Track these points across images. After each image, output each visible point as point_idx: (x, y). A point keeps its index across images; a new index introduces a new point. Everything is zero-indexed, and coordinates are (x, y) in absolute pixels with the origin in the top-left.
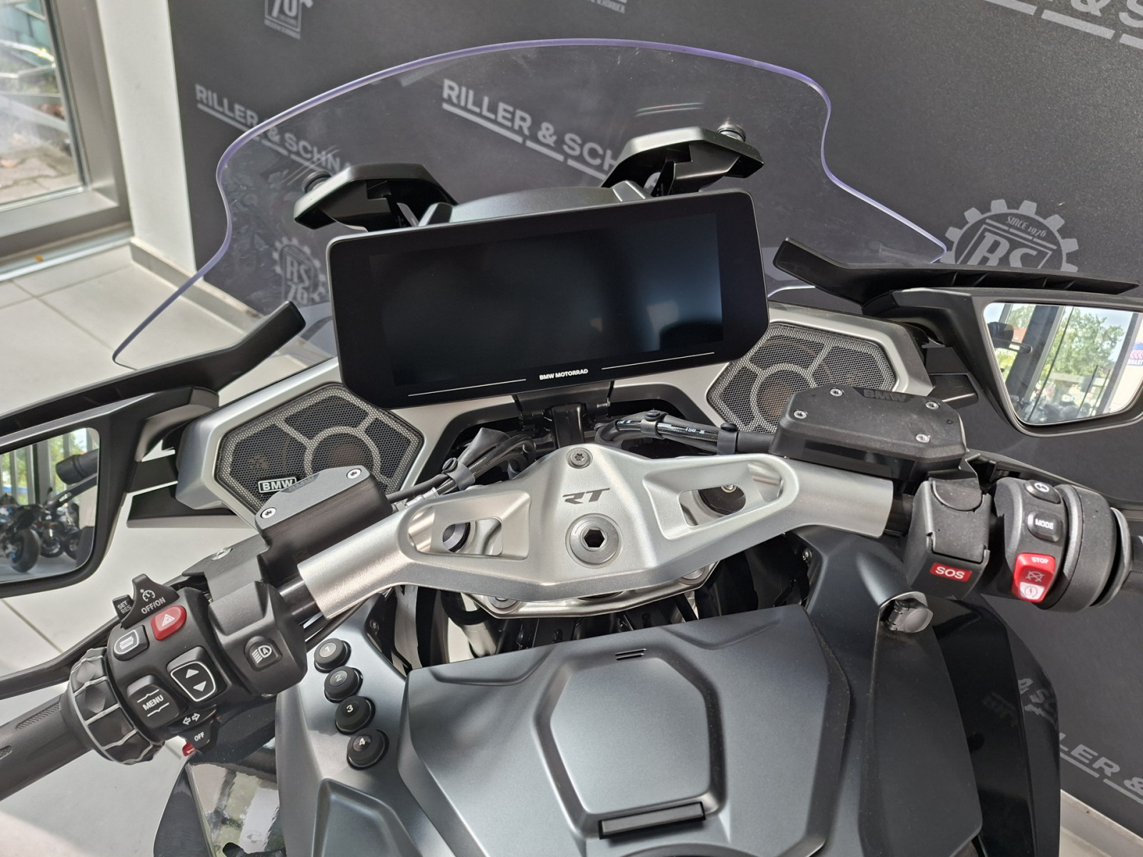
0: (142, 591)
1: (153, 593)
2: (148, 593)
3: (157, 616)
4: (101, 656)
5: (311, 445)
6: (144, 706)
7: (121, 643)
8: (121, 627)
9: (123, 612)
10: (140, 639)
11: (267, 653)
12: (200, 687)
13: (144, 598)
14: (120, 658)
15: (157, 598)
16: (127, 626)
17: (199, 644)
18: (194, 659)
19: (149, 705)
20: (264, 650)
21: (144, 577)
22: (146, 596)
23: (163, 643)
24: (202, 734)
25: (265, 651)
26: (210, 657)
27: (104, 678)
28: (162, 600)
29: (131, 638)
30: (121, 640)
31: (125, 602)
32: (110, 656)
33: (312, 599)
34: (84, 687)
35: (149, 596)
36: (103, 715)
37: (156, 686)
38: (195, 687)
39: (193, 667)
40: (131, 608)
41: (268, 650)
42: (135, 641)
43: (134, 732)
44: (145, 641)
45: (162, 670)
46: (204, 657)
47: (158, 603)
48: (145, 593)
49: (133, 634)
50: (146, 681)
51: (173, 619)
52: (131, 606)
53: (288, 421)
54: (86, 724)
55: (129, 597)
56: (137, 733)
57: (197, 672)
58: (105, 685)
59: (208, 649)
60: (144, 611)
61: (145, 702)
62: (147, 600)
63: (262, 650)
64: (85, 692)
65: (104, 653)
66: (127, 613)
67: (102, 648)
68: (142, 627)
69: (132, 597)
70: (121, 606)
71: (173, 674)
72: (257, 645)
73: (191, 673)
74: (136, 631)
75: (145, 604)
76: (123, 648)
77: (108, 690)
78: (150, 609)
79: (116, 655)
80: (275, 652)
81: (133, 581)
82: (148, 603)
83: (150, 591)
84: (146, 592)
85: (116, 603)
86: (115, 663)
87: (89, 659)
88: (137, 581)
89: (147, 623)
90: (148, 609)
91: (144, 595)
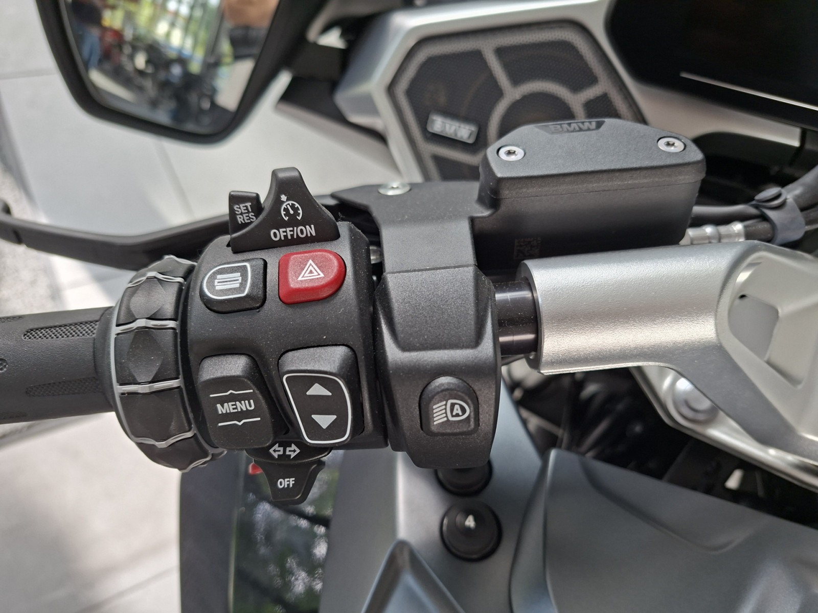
0: (284, 198)
1: (300, 211)
2: (293, 206)
3: (296, 255)
4: (181, 280)
5: (512, 93)
6: (219, 406)
7: (219, 277)
8: (228, 245)
9: (240, 220)
10: (253, 285)
11: (457, 415)
12: (324, 421)
13: (283, 213)
14: (209, 304)
15: (304, 222)
16: (238, 248)
17: (351, 343)
18: (334, 371)
19: (228, 408)
20: (457, 407)
21: (295, 174)
22: (286, 210)
23: (290, 311)
24: (292, 481)
25: (457, 410)
26: (358, 373)
27: (171, 324)
28: (311, 230)
29: (237, 275)
30: (221, 272)
31: (248, 204)
32: (194, 290)
33: (538, 331)
34: (134, 325)
35: (292, 212)
36: (147, 391)
37: (251, 385)
38: (315, 417)
39: (325, 383)
40: (256, 222)
41: (463, 410)
42: (243, 284)
43: (189, 435)
44: (260, 293)
45: (272, 360)
46: (350, 372)
47: (302, 231)
48: (287, 203)
49: (243, 270)
50: (236, 366)
51: (322, 275)
52: (257, 216)
53: (500, 52)
54: (119, 389)
55: (257, 197)
56: (195, 436)
57: (330, 394)
58: (168, 337)
59: (361, 358)
60: (275, 234)
61: (223, 401)
62: (286, 219)
63: (453, 405)
64: (132, 335)
65: (189, 273)
66: (246, 225)
67: (188, 262)
68: (262, 262)
69: (262, 200)
70: (240, 208)
71: (287, 378)
72: (448, 393)
73: (317, 390)
74: (249, 264)
75: (281, 224)
76: (219, 287)
77: (171, 348)
78: (286, 236)
79: (202, 295)
80: (472, 420)
81: (274, 173)
82: (285, 225)
83: (297, 205)
84: (290, 202)
85: (234, 199)
86: (197, 308)
87: (160, 276)
88: (281, 175)
89: (273, 258)
90: (283, 234)
91: (284, 206)
